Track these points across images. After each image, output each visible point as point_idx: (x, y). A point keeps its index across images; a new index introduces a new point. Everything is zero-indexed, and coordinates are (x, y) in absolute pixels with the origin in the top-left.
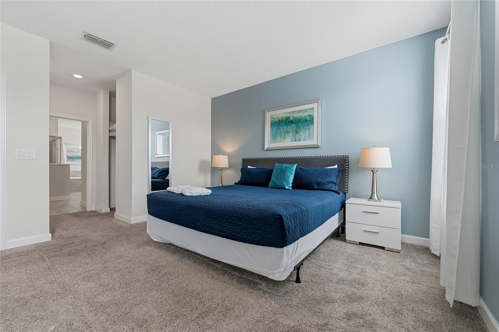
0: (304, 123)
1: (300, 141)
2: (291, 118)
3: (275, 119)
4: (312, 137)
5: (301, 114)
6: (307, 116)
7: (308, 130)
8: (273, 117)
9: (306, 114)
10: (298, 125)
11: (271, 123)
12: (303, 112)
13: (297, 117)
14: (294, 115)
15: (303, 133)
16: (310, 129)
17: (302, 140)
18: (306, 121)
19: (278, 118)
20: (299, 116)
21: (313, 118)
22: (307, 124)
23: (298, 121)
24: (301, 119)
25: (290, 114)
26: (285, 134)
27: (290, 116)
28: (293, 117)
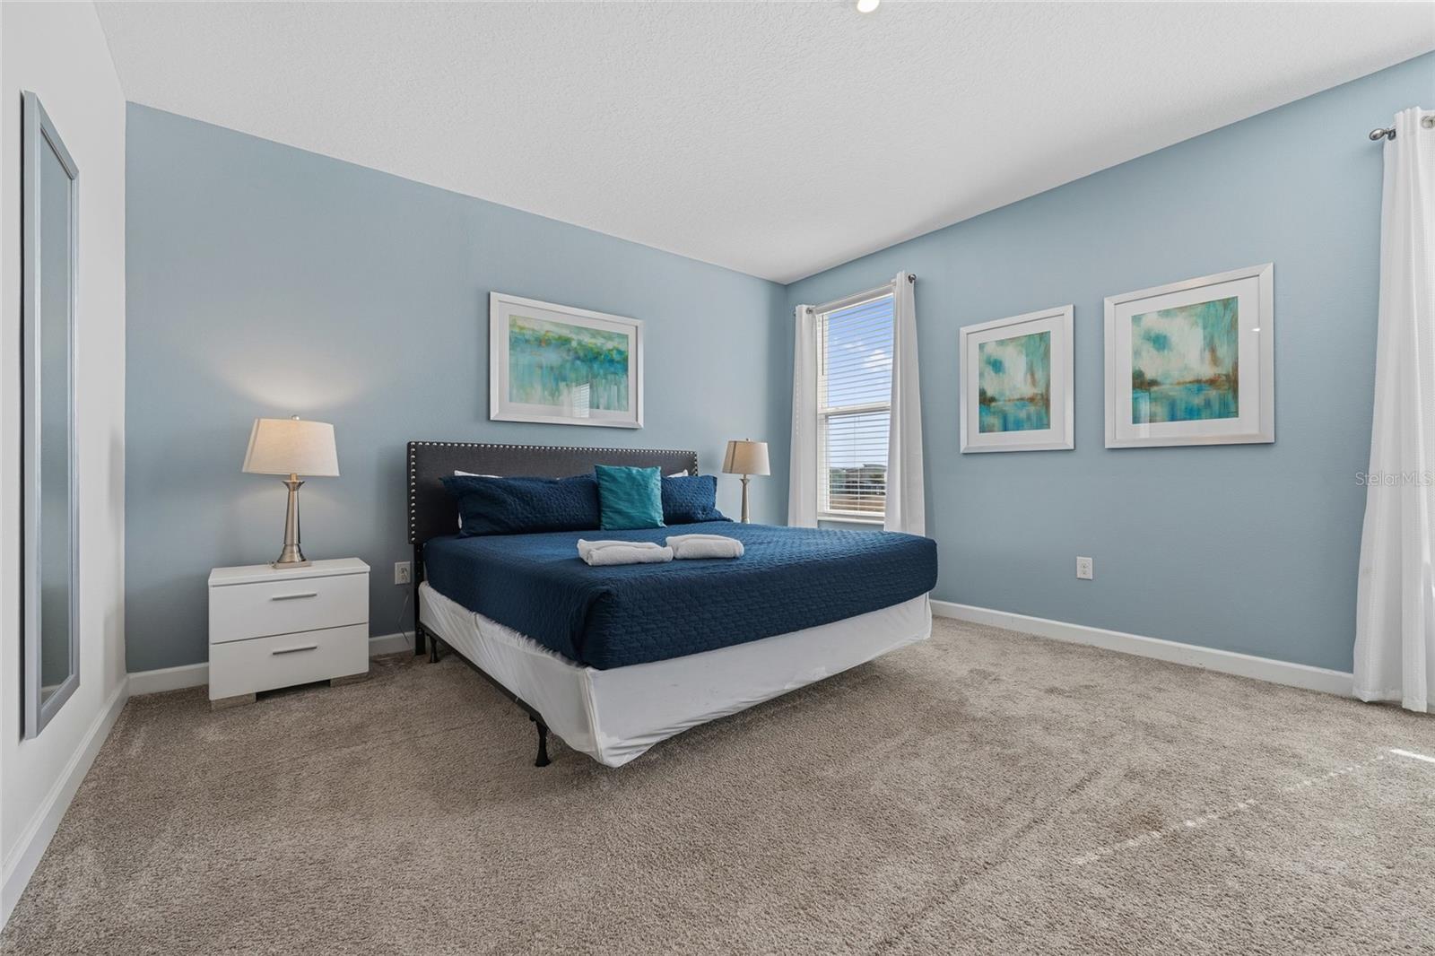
0: (607, 365)
1: (598, 407)
2: (574, 344)
3: (525, 331)
4: (624, 403)
5: (599, 341)
6: (612, 350)
7: (616, 384)
8: (520, 323)
9: (610, 345)
10: (591, 367)
11: (513, 340)
12: (605, 338)
13: (590, 345)
14: (581, 338)
15: (605, 389)
16: (620, 383)
17: (601, 406)
18: (612, 361)
19: (533, 330)
20: (595, 344)
21: (626, 359)
22: (612, 369)
23: (590, 356)
24: (599, 354)
25: (571, 332)
26: (557, 384)
27: (570, 336)
28: (580, 343)
